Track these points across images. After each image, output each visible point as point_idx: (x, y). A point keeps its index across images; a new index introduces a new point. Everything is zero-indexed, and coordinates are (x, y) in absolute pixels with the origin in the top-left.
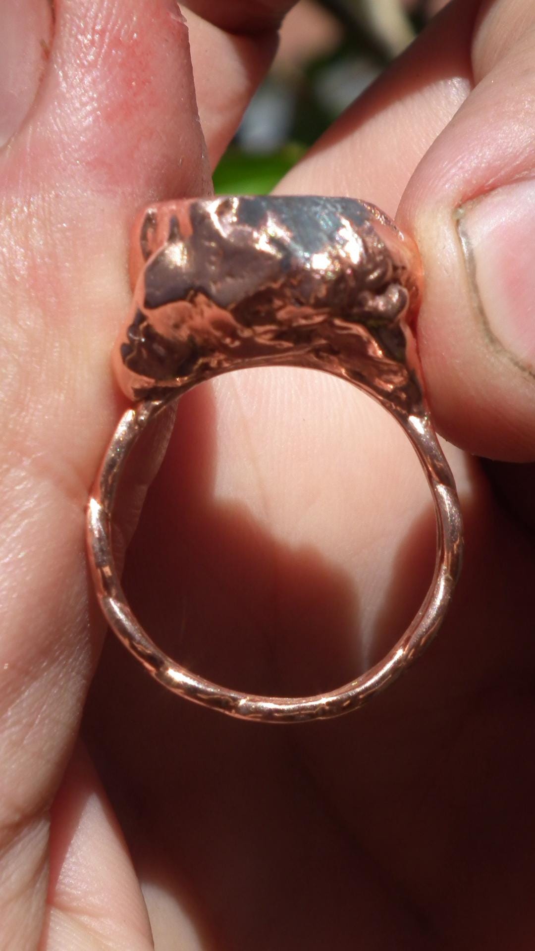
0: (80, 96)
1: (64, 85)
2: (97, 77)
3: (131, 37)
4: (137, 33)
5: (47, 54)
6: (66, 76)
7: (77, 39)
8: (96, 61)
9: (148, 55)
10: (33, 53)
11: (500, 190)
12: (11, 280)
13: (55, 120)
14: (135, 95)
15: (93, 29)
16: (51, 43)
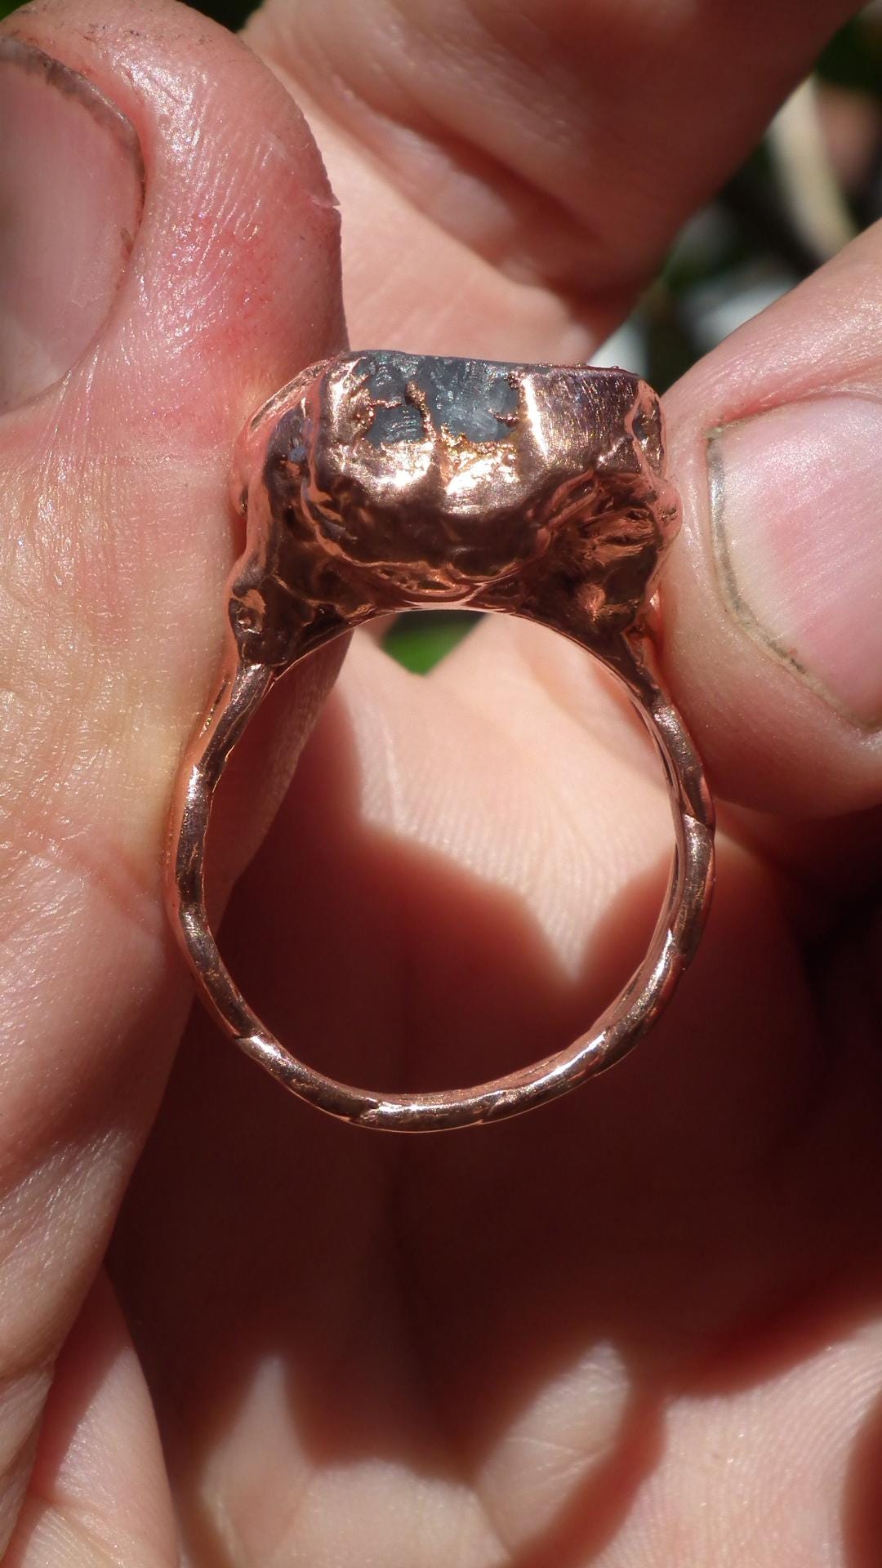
0: (166, 315)
1: (144, 298)
2: (194, 288)
3: (249, 232)
4: (259, 225)
5: (130, 249)
6: (147, 285)
7: (170, 231)
8: (195, 264)
9: (272, 259)
10: (111, 246)
11: (783, 409)
12: (50, 583)
13: (127, 349)
14: (247, 316)
15: (195, 216)
16: (136, 234)
